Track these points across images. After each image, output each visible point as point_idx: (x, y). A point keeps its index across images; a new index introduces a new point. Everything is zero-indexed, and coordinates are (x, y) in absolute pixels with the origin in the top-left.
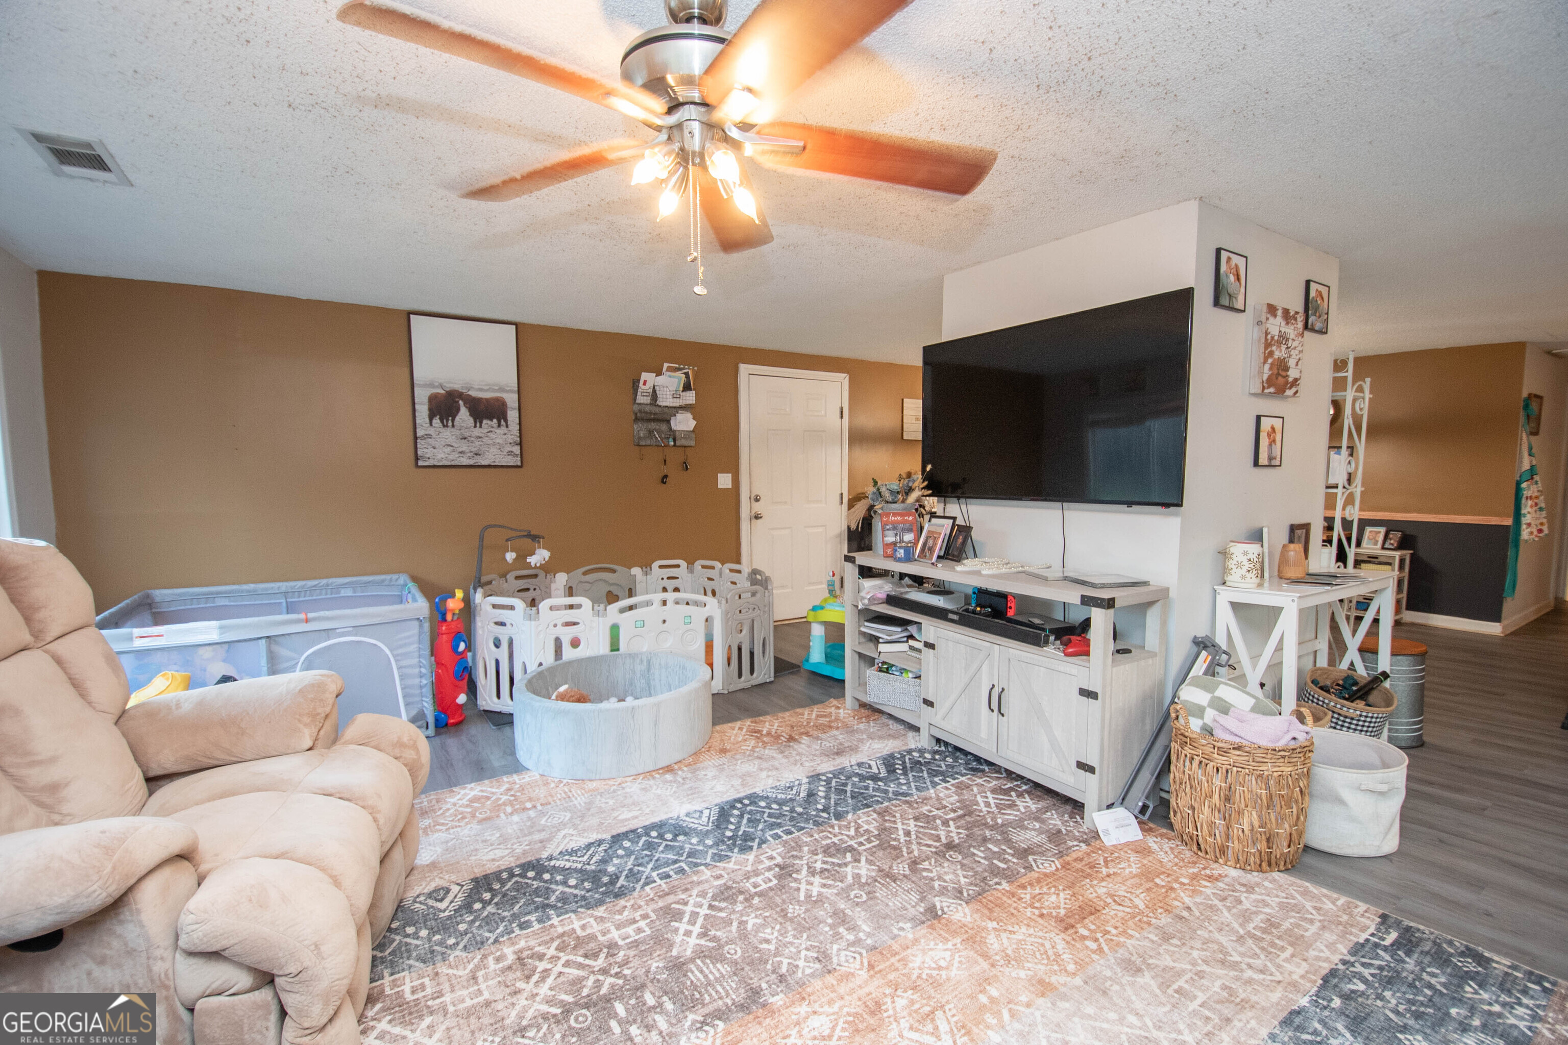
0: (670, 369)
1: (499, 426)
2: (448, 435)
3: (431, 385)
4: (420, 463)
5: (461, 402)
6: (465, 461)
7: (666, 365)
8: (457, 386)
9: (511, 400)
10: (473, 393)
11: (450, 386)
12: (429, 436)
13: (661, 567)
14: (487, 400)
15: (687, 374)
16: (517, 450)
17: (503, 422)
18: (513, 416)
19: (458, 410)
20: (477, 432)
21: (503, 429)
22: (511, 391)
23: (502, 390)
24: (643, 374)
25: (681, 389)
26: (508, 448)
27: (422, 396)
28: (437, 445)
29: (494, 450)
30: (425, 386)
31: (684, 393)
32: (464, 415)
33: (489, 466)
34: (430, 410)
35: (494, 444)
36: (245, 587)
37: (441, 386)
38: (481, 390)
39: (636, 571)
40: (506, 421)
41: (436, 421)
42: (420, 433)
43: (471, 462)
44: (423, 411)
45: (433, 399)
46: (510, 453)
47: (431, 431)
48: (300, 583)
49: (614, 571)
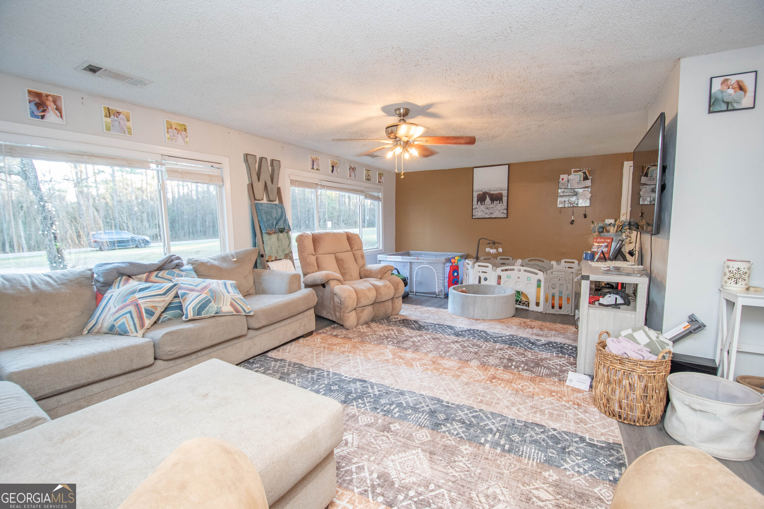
0: (574, 171)
1: (500, 203)
2: (482, 207)
3: (478, 191)
4: (473, 217)
5: (487, 196)
6: (487, 216)
7: (573, 170)
8: (486, 190)
9: (505, 193)
10: (491, 192)
11: (484, 191)
12: (476, 208)
13: (565, 262)
14: (496, 194)
15: (584, 173)
16: (505, 211)
17: (501, 202)
18: (505, 199)
19: (486, 198)
20: (492, 206)
21: (501, 204)
22: (505, 190)
23: (502, 190)
24: (561, 176)
25: (582, 179)
26: (502, 211)
27: (475, 195)
28: (479, 211)
29: (497, 212)
30: (476, 191)
31: (584, 182)
32: (488, 199)
33: (495, 218)
34: (477, 199)
35: (497, 210)
36: (428, 252)
37: (481, 191)
38: (494, 191)
39: (554, 263)
40: (502, 201)
41: (479, 203)
42: (474, 207)
43: (489, 217)
44: (475, 199)
45: (478, 195)
46: (503, 213)
47: (477, 206)
48: (439, 253)
49: (543, 261)
